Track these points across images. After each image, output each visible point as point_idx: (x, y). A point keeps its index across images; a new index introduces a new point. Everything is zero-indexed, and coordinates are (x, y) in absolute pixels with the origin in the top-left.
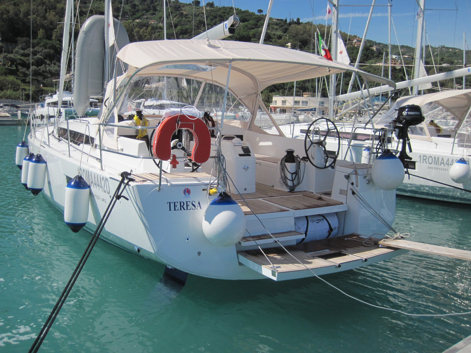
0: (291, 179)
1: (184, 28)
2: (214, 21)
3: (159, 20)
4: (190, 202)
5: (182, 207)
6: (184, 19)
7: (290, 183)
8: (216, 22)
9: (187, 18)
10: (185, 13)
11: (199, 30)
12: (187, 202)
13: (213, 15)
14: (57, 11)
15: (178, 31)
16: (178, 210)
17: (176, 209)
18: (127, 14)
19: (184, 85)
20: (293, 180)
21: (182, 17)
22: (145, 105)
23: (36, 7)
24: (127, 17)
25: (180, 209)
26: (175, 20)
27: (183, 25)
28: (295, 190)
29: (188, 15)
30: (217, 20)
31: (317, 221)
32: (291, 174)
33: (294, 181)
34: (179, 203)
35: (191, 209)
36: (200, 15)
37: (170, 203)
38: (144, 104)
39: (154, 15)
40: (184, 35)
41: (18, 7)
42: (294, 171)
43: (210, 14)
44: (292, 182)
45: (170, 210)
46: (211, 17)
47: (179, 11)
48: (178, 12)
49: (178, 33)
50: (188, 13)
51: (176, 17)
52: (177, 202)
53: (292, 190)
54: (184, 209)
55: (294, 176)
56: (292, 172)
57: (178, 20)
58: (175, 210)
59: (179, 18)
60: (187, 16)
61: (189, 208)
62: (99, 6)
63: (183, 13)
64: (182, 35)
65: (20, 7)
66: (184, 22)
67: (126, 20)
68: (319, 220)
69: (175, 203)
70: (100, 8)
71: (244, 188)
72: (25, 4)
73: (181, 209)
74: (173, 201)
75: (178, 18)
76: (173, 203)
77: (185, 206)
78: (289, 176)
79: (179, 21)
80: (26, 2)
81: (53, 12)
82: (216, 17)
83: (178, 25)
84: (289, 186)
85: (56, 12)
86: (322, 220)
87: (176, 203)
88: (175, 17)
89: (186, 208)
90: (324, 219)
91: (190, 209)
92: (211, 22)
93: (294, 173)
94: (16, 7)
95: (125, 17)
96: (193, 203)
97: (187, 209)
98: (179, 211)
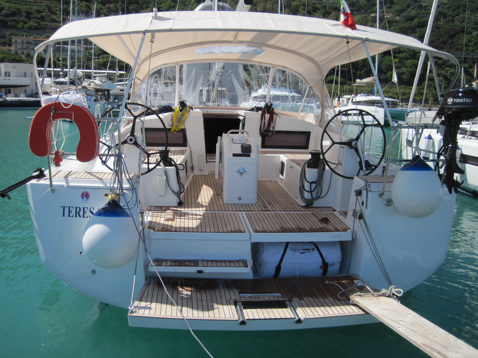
0: (309, 190)
1: (422, 21)
2: (456, 12)
3: (396, 13)
4: (87, 208)
5: (77, 213)
6: (423, 11)
7: (307, 195)
8: (459, 13)
9: (426, 10)
10: (424, 4)
11: (439, 23)
12: (84, 208)
13: (455, 6)
14: (291, 8)
15: (415, 24)
16: (73, 216)
17: (71, 215)
18: (363, 9)
19: (394, 80)
20: (311, 192)
21: (420, 9)
22: (354, 101)
23: (271, 6)
24: (362, 12)
25: (74, 216)
26: (413, 13)
27: (421, 17)
28: (314, 205)
29: (428, 6)
30: (460, 10)
31: (302, 251)
32: (310, 184)
33: (313, 193)
34: (75, 208)
35: (89, 217)
36: (441, 6)
37: (64, 207)
38: (352, 99)
39: (391, 9)
40: (421, 28)
41: (256, 7)
42: (314, 180)
43: (452, 4)
44: (310, 194)
45: (64, 216)
46: (454, 8)
47: (418, 2)
48: (416, 4)
49: (415, 26)
50: (427, 5)
51: (415, 10)
52: (73, 207)
53: (309, 204)
54: (80, 216)
55: (314, 186)
56: (310, 181)
57: (417, 12)
58: (69, 216)
59: (418, 10)
60: (426, 8)
61: (85, 216)
62: (334, 2)
63: (422, 5)
64: (419, 28)
65: (258, 7)
66: (423, 14)
67: (361, 14)
68: (307, 249)
69: (69, 207)
70: (335, 3)
71: (238, 197)
72: (262, 3)
73: (76, 216)
74: (68, 206)
75: (416, 11)
76: (68, 208)
77: (81, 213)
78: (307, 186)
79: (417, 14)
80: (262, 2)
81: (287, 9)
82: (459, 7)
83: (416, 18)
84: (305, 199)
85: (291, 10)
86: (311, 251)
87: (71, 208)
88: (413, 10)
89: (82, 215)
90: (316, 249)
91: (87, 217)
92: (452, 12)
93: (313, 182)
94: (254, 6)
95: (360, 12)
96: (92, 210)
97: (84, 217)
98: (74, 218)
